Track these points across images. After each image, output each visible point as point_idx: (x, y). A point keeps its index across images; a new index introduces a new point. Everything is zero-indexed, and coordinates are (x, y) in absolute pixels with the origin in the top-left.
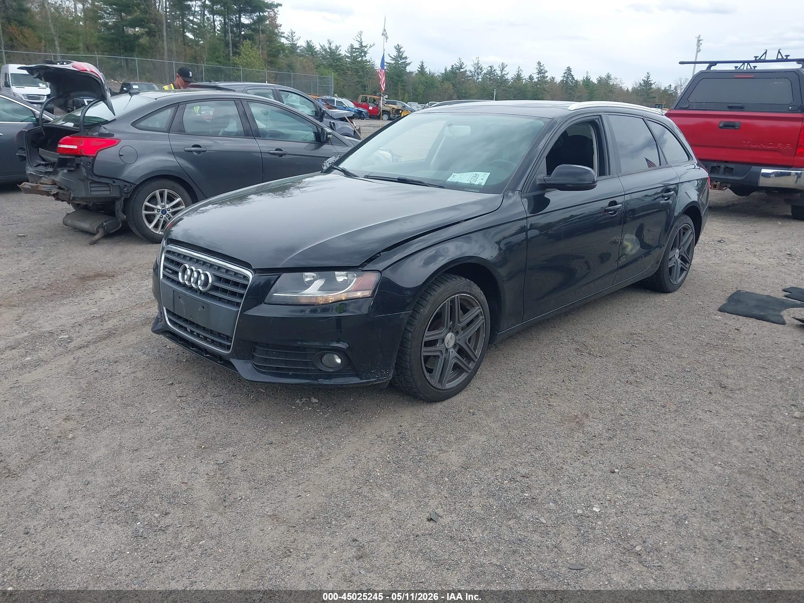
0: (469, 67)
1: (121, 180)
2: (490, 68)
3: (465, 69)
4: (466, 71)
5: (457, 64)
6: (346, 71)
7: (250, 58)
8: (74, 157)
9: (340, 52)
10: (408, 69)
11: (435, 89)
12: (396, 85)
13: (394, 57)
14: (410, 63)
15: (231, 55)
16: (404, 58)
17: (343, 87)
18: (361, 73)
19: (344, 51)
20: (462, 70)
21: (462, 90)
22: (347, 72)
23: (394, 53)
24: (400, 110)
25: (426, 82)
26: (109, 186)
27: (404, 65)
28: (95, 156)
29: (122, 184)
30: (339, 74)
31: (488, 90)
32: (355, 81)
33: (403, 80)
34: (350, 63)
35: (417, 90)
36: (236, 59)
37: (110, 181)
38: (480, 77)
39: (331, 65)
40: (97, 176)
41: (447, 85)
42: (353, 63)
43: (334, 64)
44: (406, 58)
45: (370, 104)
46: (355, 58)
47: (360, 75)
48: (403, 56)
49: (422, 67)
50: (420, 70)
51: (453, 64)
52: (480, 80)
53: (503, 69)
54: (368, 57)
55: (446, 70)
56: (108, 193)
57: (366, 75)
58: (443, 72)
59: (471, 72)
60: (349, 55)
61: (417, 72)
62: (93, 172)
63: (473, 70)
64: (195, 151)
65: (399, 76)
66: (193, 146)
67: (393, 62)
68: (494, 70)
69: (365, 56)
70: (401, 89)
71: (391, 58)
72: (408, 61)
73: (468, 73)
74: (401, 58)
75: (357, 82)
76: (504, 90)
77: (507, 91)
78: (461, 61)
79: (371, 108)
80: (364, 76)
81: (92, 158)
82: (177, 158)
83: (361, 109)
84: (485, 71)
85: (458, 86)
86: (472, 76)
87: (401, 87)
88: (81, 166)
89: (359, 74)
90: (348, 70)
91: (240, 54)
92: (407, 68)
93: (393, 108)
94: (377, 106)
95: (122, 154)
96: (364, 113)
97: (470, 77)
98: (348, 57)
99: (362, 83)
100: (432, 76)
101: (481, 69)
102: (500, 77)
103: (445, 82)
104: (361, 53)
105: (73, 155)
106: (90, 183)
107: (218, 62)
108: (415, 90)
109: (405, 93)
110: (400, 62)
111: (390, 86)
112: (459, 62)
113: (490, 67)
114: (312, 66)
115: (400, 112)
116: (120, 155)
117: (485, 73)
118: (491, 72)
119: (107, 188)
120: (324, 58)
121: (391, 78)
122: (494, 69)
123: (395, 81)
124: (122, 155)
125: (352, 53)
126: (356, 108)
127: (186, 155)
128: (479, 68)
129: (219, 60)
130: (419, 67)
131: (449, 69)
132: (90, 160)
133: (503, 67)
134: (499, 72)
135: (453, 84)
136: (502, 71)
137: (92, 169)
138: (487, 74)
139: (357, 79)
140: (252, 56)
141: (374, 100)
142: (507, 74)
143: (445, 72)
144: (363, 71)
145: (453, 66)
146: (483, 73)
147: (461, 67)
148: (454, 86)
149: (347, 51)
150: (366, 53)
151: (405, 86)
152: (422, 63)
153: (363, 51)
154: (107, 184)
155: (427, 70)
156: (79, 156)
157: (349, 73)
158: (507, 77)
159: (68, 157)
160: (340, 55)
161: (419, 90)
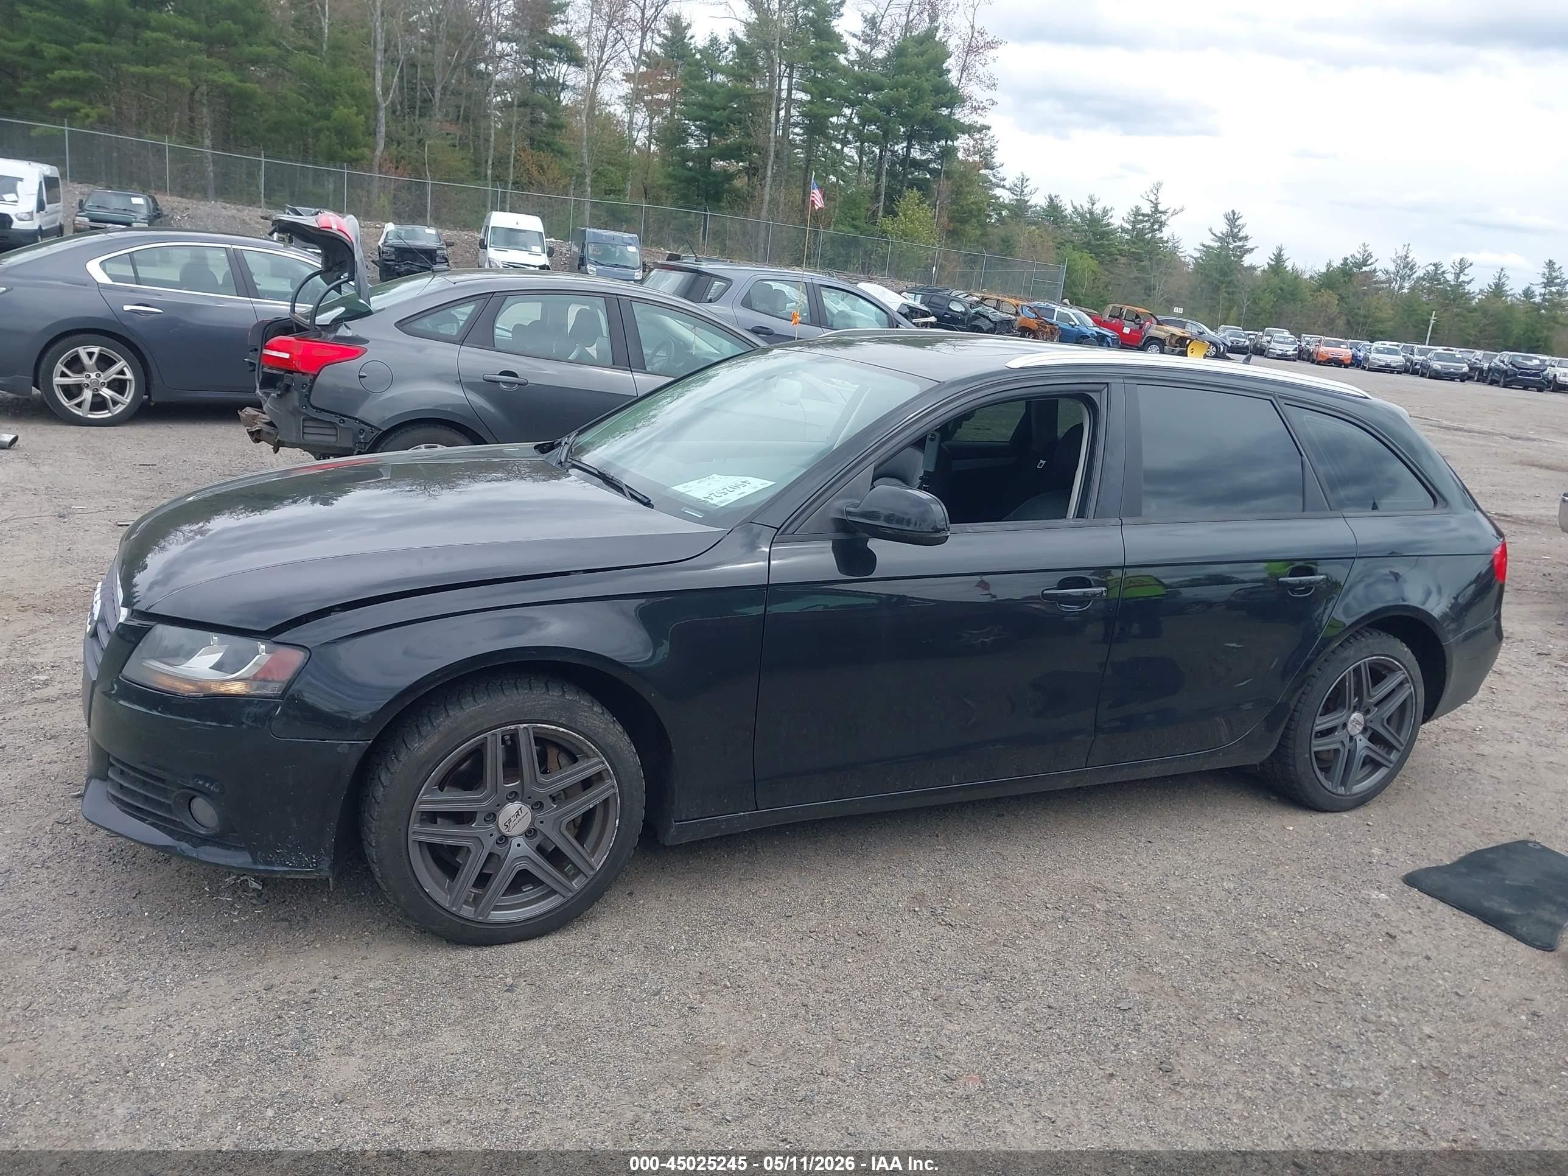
0: (1383, 263)
1: (356, 419)
2: (1433, 268)
3: (1373, 267)
4: (1375, 271)
5: (1358, 256)
6: (1116, 257)
7: (912, 222)
8: (282, 373)
9: (1110, 221)
10: (1247, 261)
11: (1299, 305)
12: (1216, 289)
13: (1220, 235)
14: (1252, 249)
15: (880, 214)
16: (1240, 239)
17: (1106, 286)
18: (1146, 263)
19: (1118, 219)
20: (1365, 269)
21: (1359, 308)
22: (1117, 260)
23: (1222, 228)
24: (1187, 338)
25: (1281, 289)
26: (335, 428)
27: (1240, 252)
28: (316, 373)
29: (358, 426)
30: (1101, 263)
31: (1419, 312)
32: (1132, 276)
33: (1232, 281)
34: (1128, 242)
35: (1257, 304)
36: (887, 223)
37: (336, 420)
38: (1407, 285)
39: (1088, 245)
40: (314, 407)
41: (1329, 298)
42: (1134, 243)
43: (1093, 242)
44: (1246, 238)
45: (1125, 322)
46: (1141, 233)
47: (1144, 267)
48: (1241, 235)
49: (1279, 258)
50: (1273, 263)
51: (1348, 256)
52: (1406, 291)
53: (1462, 271)
54: (1165, 233)
55: (1329, 265)
56: (333, 439)
57: (1155, 267)
58: (1324, 270)
59: (1387, 272)
60: (1130, 228)
61: (1266, 267)
62: (309, 400)
63: (1392, 268)
64: (504, 383)
65: (1224, 274)
66: (503, 373)
67: (1216, 245)
68: (1443, 272)
69: (1160, 230)
70: (1225, 298)
71: (1213, 237)
72: (1249, 245)
73: (1379, 273)
74: (1235, 237)
75: (1136, 278)
76: (1457, 315)
77: (1464, 317)
78: (1365, 251)
79: (1126, 330)
80: (1151, 269)
81: (311, 377)
82: (468, 391)
83: (1105, 331)
84: (1420, 273)
85: (1352, 299)
86: (1389, 281)
87: (1226, 295)
88: (292, 389)
89: (1143, 263)
90: (1121, 255)
91: (896, 215)
92: (1244, 259)
93: (1173, 335)
94: (1141, 328)
95: (365, 374)
96: (1109, 339)
97: (1382, 283)
98: (1124, 230)
99: (1146, 281)
100: (1296, 276)
101: (1411, 269)
102: (1451, 286)
103: (1323, 291)
104: (1153, 224)
105: (282, 370)
106: (304, 420)
107: (853, 226)
108: (1255, 302)
109: (1231, 308)
110: (1231, 246)
111: (1202, 290)
112: (1361, 251)
113: (1434, 265)
114: (1051, 243)
115: (1188, 341)
116: (360, 377)
117: (1419, 278)
118: (1435, 276)
119: (332, 432)
120: (1076, 229)
121: (1207, 276)
122: (1442, 269)
123: (1215, 282)
124: (364, 377)
125: (1134, 223)
126: (1097, 329)
127: (487, 386)
128: (1408, 265)
129: (856, 223)
130: (1273, 257)
131: (1337, 263)
132: (308, 379)
133: (1462, 266)
134: (1450, 277)
135: (1339, 295)
136: (1457, 276)
137: (308, 396)
138: (1424, 280)
139: (1136, 273)
140: (917, 219)
141: (1137, 317)
142: (1469, 283)
143: (1328, 270)
144: (1151, 259)
145: (1346, 259)
146: (1415, 276)
147: (1365, 263)
148: (1341, 299)
149: (1126, 218)
150: (1162, 225)
151: (1233, 293)
152: (1281, 250)
153: (1156, 222)
154: (332, 425)
155: (1289, 265)
156: (291, 372)
157: (1123, 260)
158: (1467, 287)
159: (275, 372)
160: (1108, 225)
161: (1262, 303)
